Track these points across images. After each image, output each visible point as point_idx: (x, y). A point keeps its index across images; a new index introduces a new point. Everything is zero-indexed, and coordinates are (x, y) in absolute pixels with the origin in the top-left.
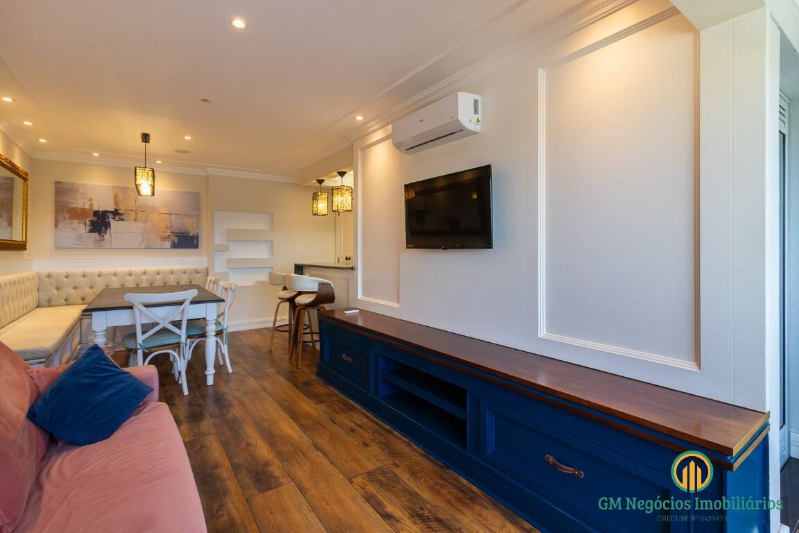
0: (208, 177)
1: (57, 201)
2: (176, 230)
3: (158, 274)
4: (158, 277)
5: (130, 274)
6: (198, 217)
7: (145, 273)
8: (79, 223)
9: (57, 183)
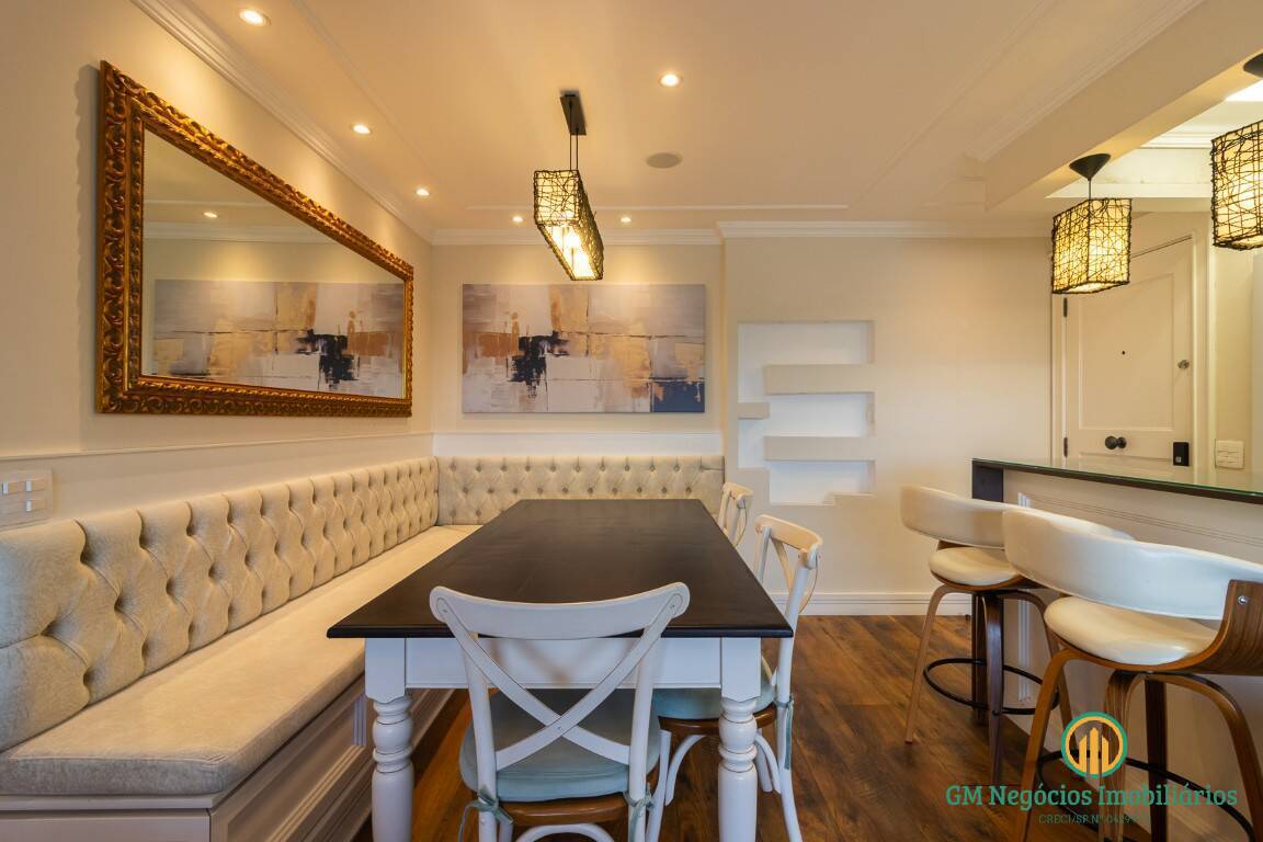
0: (723, 247)
1: (465, 323)
2: (660, 373)
3: (627, 468)
4: (628, 475)
5: (578, 467)
6: (703, 341)
7: (603, 466)
8: (497, 363)
9: (467, 287)
